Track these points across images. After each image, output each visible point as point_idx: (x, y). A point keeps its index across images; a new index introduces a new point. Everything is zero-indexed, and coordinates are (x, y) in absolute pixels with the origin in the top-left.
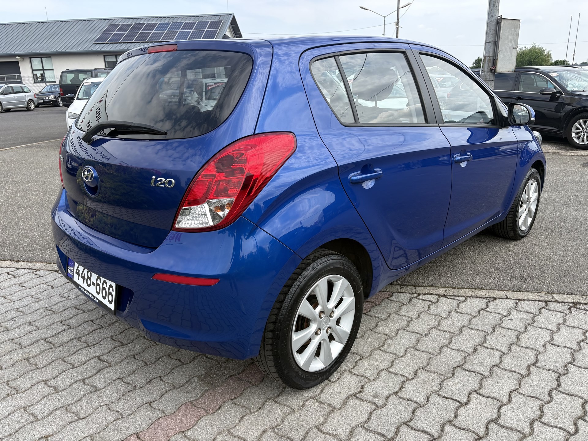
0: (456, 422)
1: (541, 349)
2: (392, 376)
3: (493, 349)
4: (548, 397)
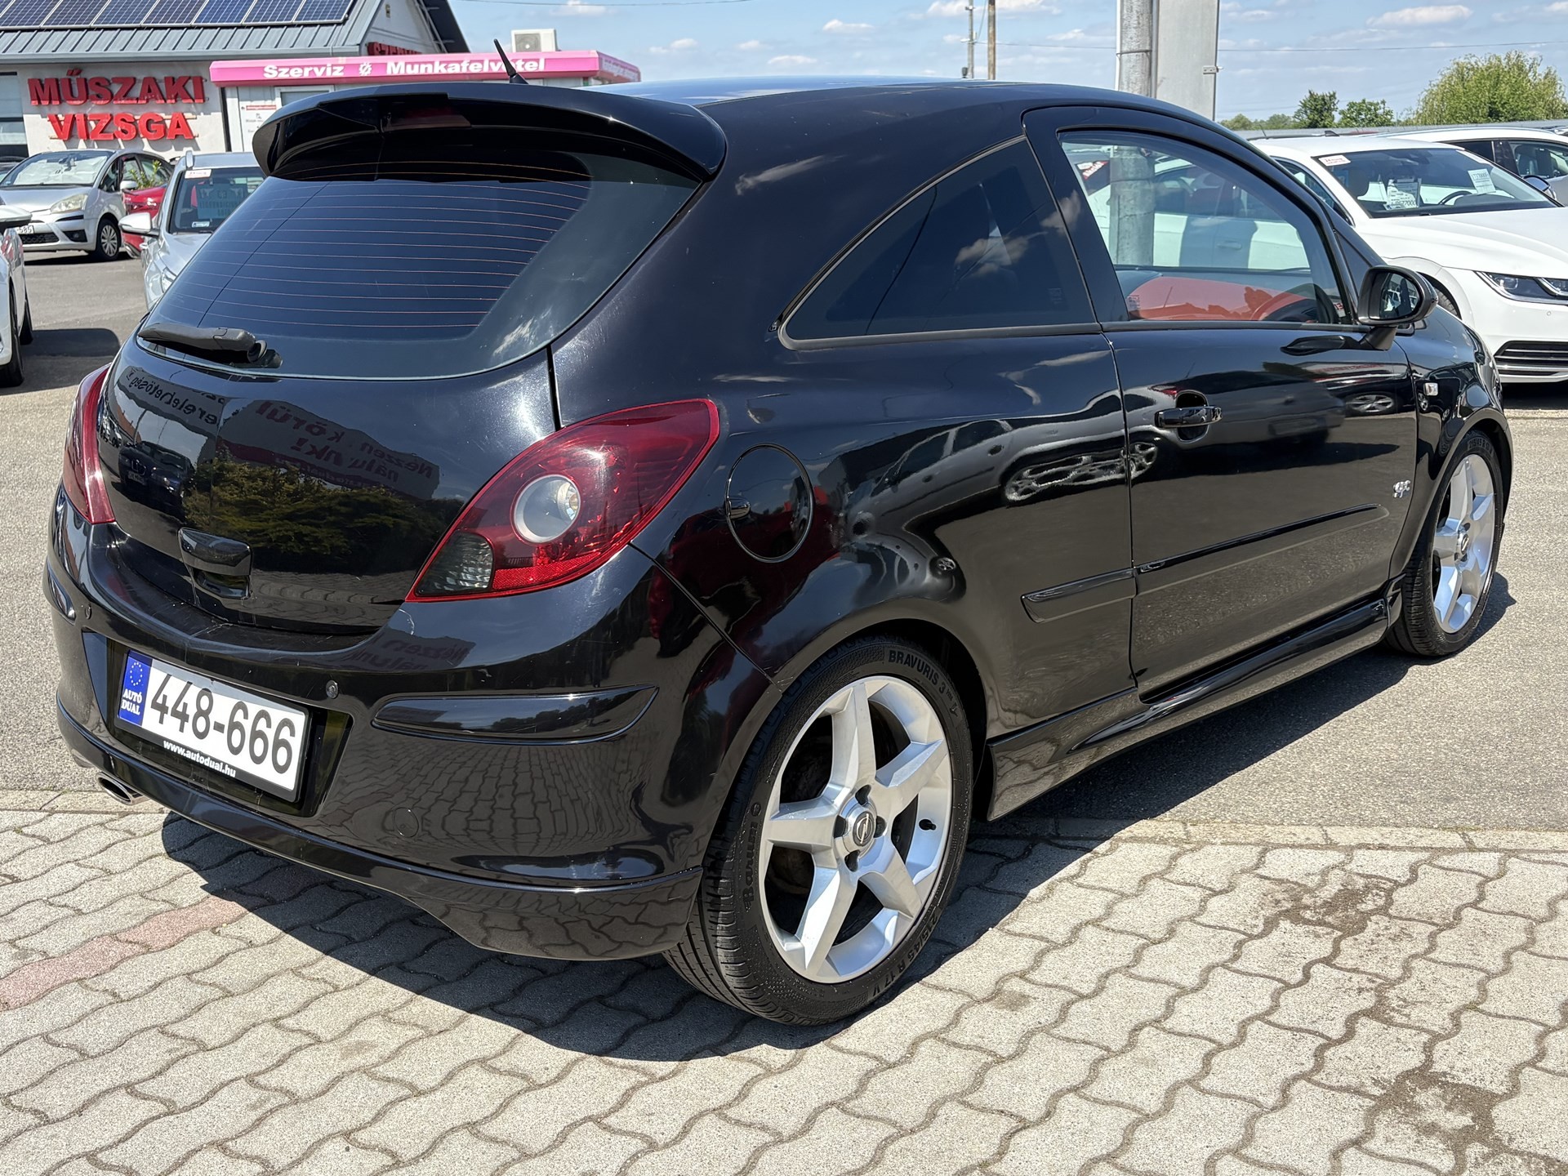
2: (278, 1035)
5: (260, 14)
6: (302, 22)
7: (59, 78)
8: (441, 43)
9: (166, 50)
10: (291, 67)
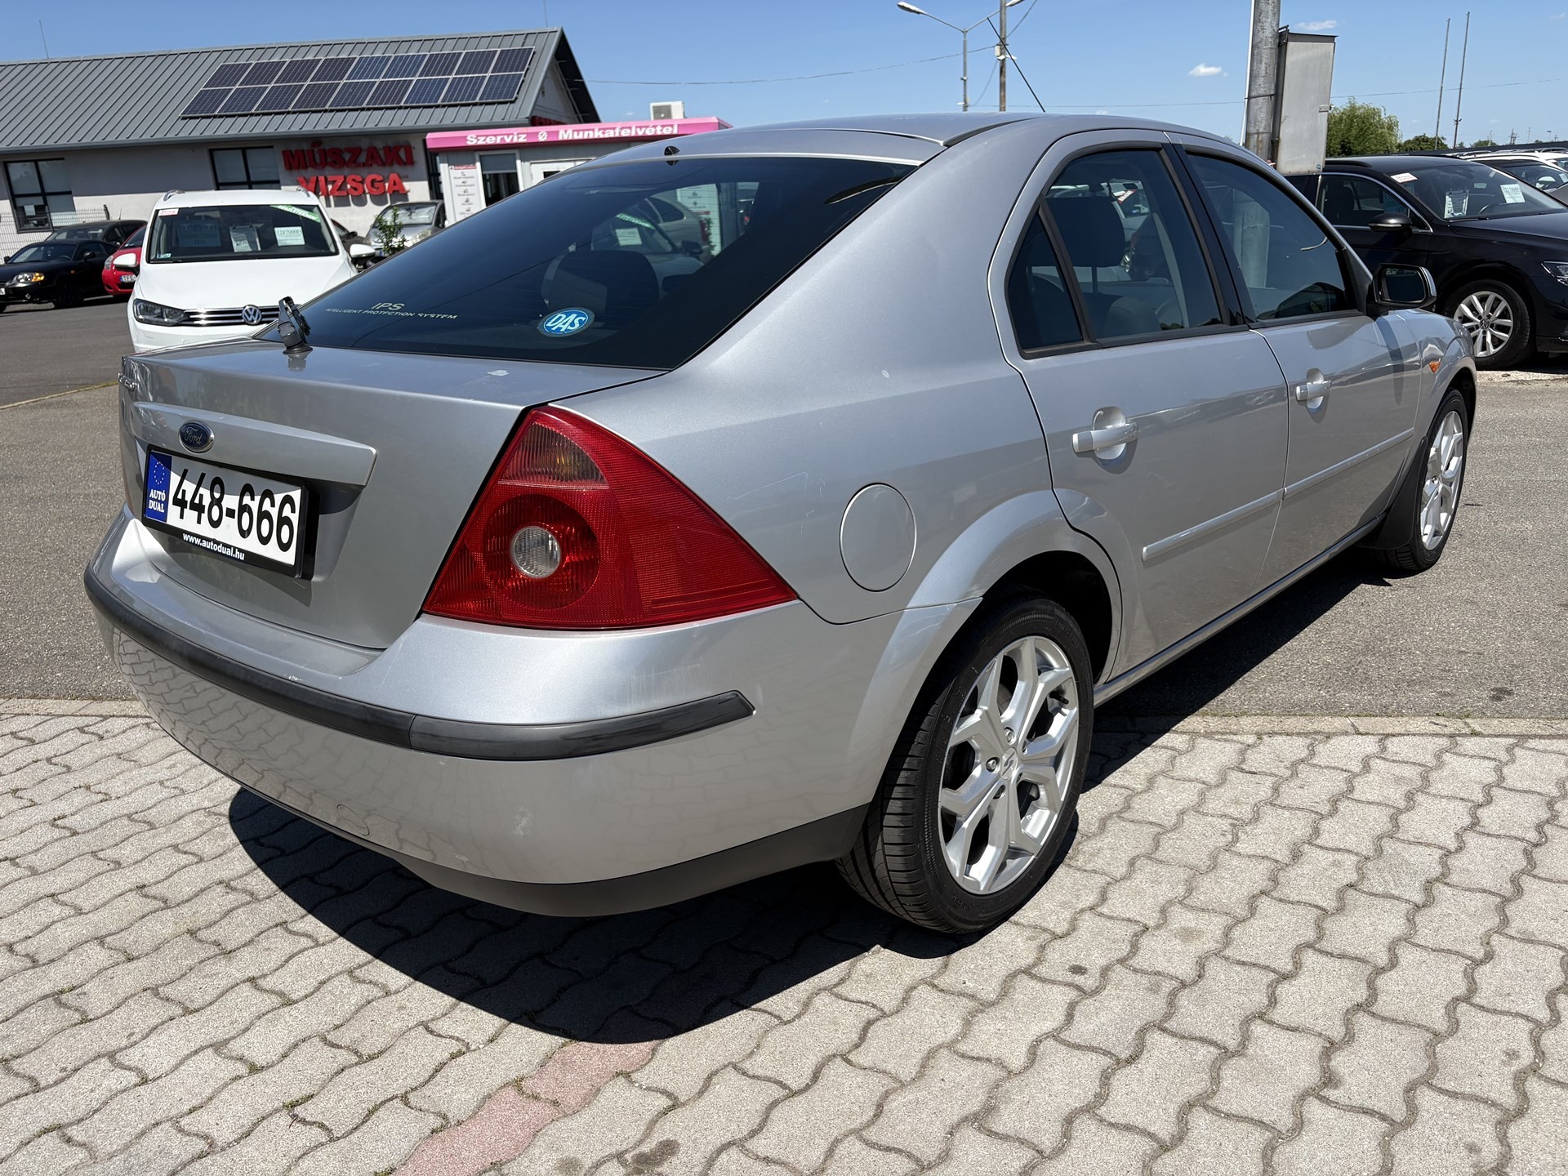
5: (452, 96)
6: (483, 101)
7: (305, 149)
8: (580, 116)
9: (383, 125)
10: (487, 136)
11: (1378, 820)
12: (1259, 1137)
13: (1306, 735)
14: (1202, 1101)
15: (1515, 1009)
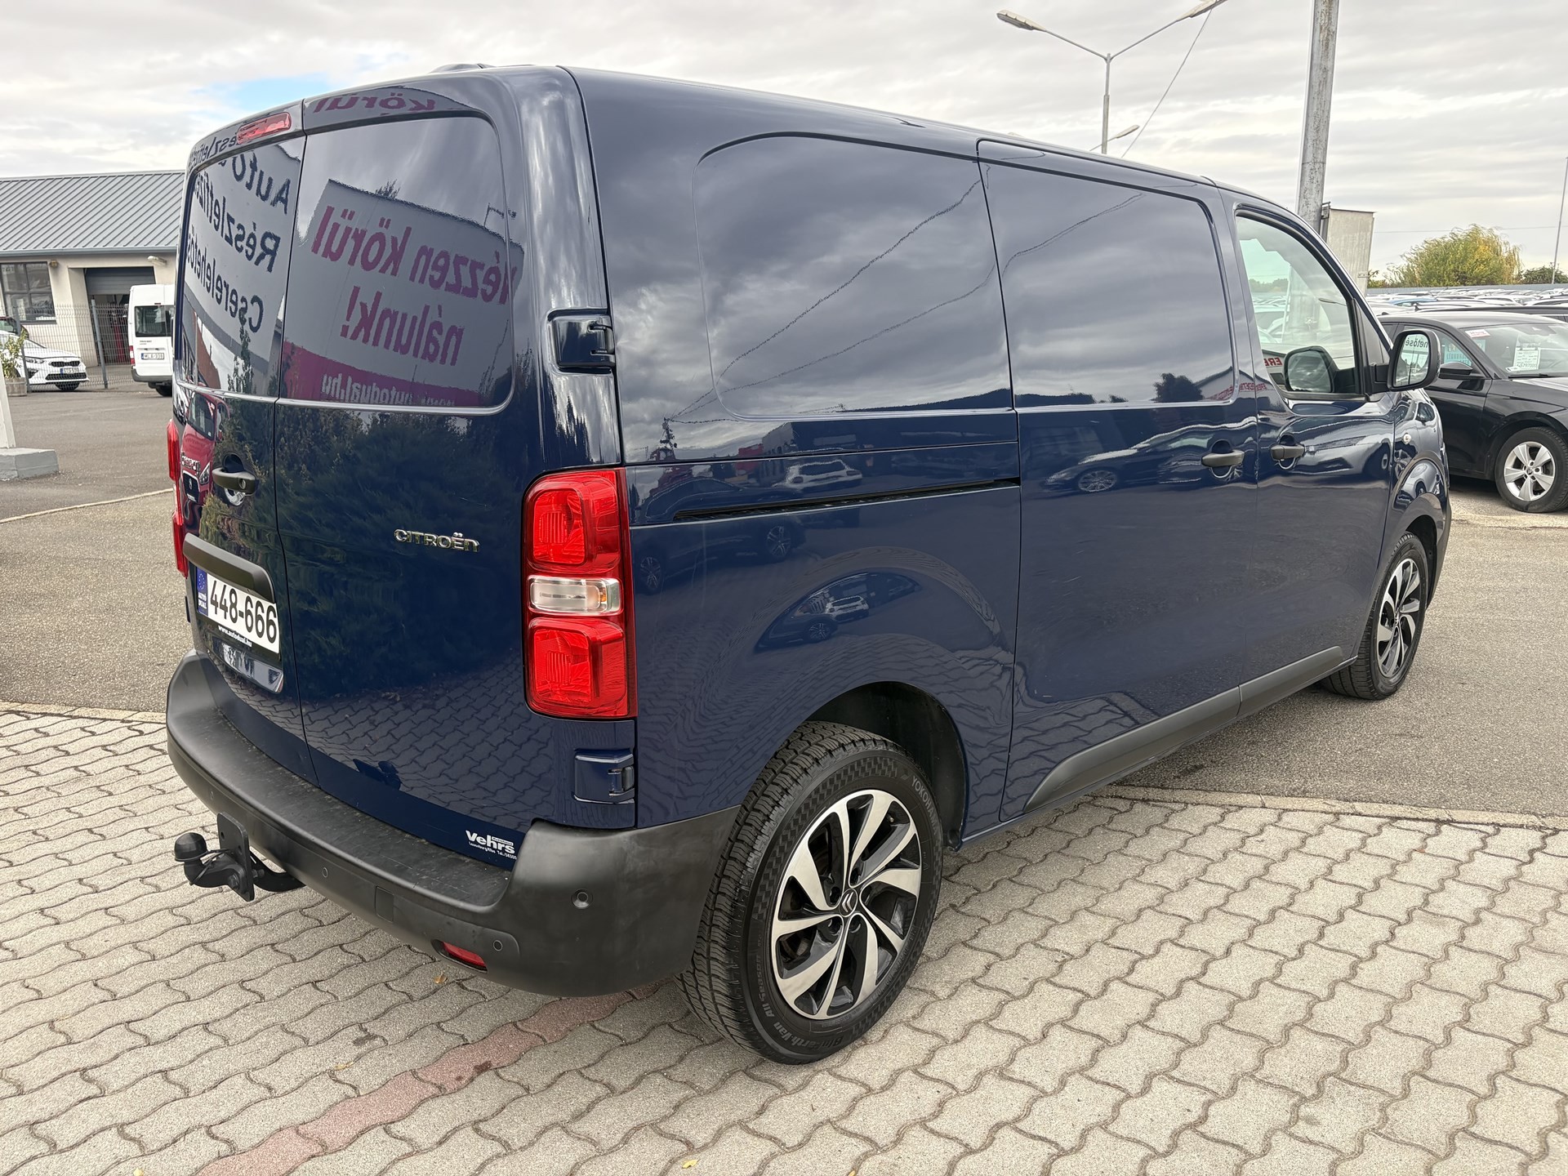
0: (1129, 979)
1: (1303, 887)
2: (1030, 919)
3: (1218, 884)
4: (1296, 952)
11: (1258, 865)
12: (1094, 1043)
13: (1222, 806)
14: (1063, 1023)
15: (1304, 988)
